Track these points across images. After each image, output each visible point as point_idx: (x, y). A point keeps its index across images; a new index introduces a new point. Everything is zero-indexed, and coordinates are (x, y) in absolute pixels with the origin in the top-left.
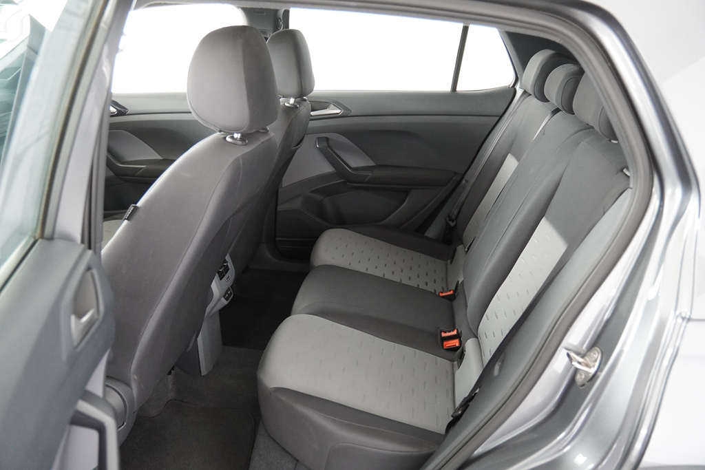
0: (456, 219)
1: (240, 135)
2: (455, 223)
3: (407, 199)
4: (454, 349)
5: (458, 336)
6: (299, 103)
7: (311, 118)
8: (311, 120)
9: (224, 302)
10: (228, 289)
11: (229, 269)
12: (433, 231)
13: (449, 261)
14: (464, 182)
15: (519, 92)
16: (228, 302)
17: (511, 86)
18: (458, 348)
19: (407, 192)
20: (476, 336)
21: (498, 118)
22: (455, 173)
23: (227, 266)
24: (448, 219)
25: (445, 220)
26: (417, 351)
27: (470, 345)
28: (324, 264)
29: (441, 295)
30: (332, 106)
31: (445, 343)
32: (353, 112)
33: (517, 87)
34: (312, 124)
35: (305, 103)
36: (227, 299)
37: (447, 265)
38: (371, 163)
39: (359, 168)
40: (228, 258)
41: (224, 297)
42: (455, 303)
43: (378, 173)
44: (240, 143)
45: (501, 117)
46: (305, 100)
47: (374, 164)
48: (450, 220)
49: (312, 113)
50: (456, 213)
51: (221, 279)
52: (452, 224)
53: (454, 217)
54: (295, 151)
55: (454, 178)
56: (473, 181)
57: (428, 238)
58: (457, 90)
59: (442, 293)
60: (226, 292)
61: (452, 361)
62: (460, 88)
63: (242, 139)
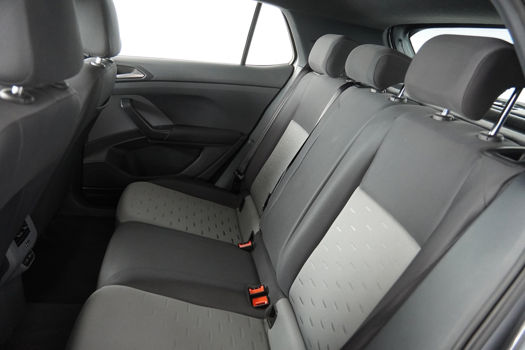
0: (244, 173)
1: (21, 88)
2: (243, 176)
3: (201, 154)
4: (264, 307)
5: (265, 293)
6: (105, 63)
7: (117, 80)
8: (116, 82)
9: (24, 268)
10: (30, 252)
11: (29, 231)
12: (222, 182)
13: (238, 209)
14: (250, 141)
15: (298, 69)
16: (28, 267)
17: (290, 64)
18: (267, 306)
19: (201, 149)
20: (286, 296)
21: (279, 89)
22: (242, 134)
23: (28, 228)
24: (236, 173)
25: (234, 173)
26: (231, 314)
27: (281, 306)
28: (130, 220)
29: (241, 246)
30: (136, 70)
31: (254, 300)
32: (156, 77)
33: (296, 65)
34: (117, 86)
35: (112, 65)
36: (27, 265)
37: (236, 211)
38: (170, 123)
39: (159, 126)
40: (29, 220)
41: (23, 263)
42: (255, 254)
43: (177, 131)
44: (22, 100)
45: (281, 89)
46: (111, 62)
47: (172, 124)
48: (238, 174)
49: (118, 76)
50: (244, 168)
51: (18, 246)
52: (240, 177)
53: (242, 171)
54: (101, 110)
55: (241, 138)
56: (259, 141)
57: (218, 188)
58: (246, 64)
59: (241, 244)
60: (27, 257)
61: (262, 318)
62: (248, 63)
63: (24, 95)
